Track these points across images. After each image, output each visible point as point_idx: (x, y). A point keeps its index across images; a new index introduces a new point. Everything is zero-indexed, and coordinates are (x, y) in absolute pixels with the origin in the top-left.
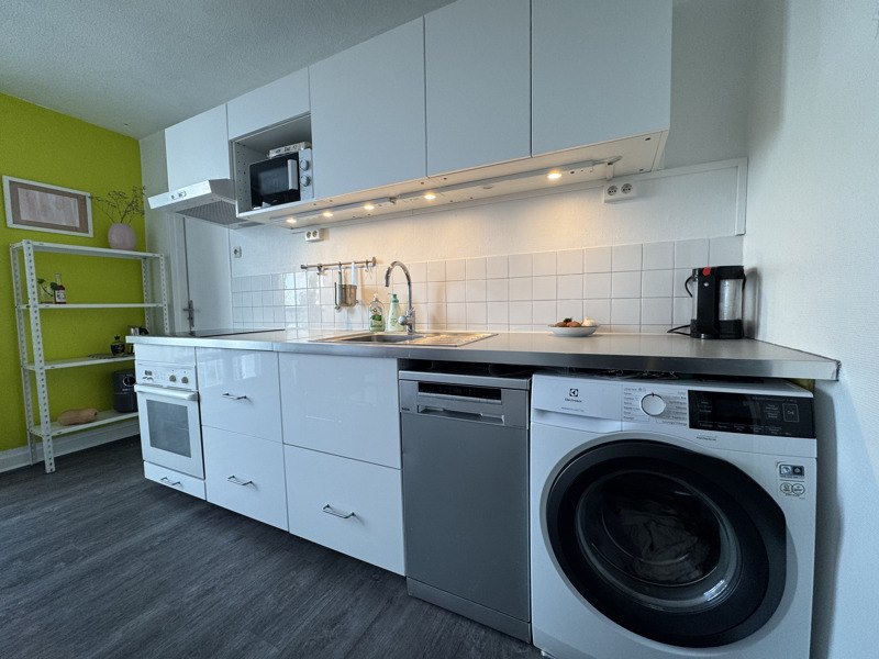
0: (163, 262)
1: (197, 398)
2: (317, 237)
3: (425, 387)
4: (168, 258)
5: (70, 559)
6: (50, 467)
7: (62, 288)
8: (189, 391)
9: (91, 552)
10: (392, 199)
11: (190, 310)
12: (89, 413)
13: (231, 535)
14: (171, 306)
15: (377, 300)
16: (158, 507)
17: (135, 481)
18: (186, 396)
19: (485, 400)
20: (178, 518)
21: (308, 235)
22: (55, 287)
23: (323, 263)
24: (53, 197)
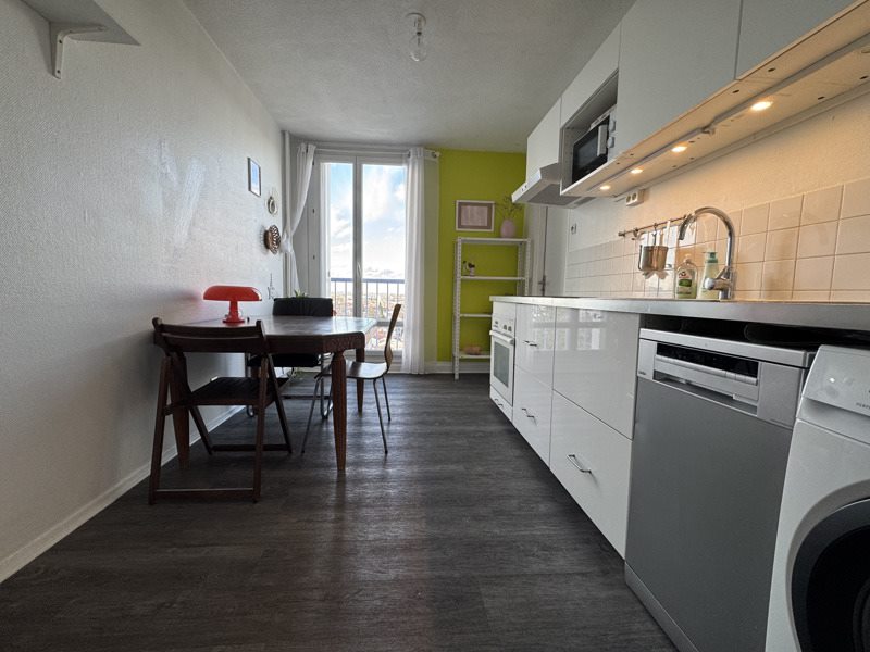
0: (529, 245)
1: (514, 343)
2: (636, 200)
3: (664, 349)
4: (532, 242)
5: (442, 423)
6: (457, 377)
7: (473, 266)
8: (510, 337)
9: (449, 424)
10: (705, 129)
11: (543, 283)
12: (476, 349)
13: (518, 452)
14: (530, 280)
15: (688, 262)
16: (491, 417)
17: (486, 398)
18: (509, 340)
19: (733, 375)
20: (496, 428)
21: (628, 200)
22: (471, 266)
23: (639, 227)
24: (476, 208)
